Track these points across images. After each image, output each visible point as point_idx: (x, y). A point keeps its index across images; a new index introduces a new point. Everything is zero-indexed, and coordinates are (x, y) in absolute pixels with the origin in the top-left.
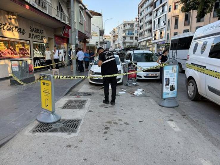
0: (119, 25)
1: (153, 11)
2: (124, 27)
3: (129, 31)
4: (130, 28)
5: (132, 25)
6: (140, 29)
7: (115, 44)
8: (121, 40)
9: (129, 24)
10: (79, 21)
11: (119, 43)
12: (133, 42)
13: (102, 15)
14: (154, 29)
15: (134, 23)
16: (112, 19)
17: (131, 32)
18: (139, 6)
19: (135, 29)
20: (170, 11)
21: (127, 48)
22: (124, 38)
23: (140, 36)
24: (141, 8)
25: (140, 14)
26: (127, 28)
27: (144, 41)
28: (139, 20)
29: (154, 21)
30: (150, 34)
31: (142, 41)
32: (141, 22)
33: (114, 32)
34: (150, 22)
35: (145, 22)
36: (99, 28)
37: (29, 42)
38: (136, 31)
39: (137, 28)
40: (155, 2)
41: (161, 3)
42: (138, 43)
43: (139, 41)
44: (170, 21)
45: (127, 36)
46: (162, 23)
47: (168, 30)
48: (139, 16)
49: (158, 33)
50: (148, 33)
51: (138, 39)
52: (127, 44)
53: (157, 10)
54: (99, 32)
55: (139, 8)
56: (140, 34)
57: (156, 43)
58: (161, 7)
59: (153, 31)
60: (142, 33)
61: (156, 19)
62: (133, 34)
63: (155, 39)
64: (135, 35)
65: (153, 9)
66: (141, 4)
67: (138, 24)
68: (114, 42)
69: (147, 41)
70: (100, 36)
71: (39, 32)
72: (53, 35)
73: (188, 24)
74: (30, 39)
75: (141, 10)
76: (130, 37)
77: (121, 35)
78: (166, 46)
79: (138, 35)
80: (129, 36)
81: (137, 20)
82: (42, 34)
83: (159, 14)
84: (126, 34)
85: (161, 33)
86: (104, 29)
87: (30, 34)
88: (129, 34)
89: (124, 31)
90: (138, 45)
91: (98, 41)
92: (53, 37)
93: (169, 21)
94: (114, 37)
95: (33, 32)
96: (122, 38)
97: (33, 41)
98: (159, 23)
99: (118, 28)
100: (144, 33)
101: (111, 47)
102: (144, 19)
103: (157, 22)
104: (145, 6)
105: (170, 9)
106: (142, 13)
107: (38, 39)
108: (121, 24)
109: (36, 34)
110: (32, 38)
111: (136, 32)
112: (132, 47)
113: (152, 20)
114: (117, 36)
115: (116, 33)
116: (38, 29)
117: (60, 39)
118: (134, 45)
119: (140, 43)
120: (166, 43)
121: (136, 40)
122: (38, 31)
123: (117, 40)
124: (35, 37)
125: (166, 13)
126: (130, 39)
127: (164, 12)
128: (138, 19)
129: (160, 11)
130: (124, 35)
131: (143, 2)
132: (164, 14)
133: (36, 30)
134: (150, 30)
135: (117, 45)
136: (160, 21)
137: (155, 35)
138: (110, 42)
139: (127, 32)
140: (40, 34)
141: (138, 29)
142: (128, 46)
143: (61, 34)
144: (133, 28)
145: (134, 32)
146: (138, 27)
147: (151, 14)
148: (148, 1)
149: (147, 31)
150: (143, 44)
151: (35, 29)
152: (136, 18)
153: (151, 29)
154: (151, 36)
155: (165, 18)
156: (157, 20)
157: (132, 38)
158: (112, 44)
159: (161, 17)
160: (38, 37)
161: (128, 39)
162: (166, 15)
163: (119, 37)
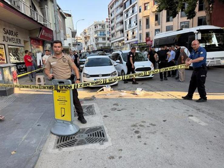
0: (90, 26)
1: (124, 11)
2: (95, 28)
3: (100, 32)
4: (101, 29)
5: (103, 26)
6: (112, 30)
7: (88, 45)
8: (93, 41)
9: (100, 25)
10: (55, 22)
11: (91, 44)
12: (105, 43)
13: (72, 16)
14: (126, 30)
15: (105, 24)
16: (84, 20)
17: (103, 33)
18: (109, 6)
19: (107, 29)
20: (140, 11)
21: (101, 49)
22: (96, 39)
23: (112, 37)
24: (111, 8)
25: (110, 15)
26: (98, 29)
27: (117, 42)
28: (110, 21)
29: (126, 22)
30: (122, 34)
31: (115, 42)
32: (112, 23)
33: (85, 33)
34: (122, 23)
35: (116, 22)
36: (71, 29)
37: (3, 46)
38: (107, 31)
39: (108, 29)
40: (125, 3)
41: (131, 3)
42: (111, 44)
43: (111, 42)
44: (142, 21)
45: (100, 37)
46: (133, 24)
47: (140, 30)
48: (109, 17)
49: (130, 33)
50: (120, 33)
51: (111, 40)
52: (101, 45)
53: (127, 11)
54: (71, 33)
55: (109, 9)
56: (112, 35)
57: (129, 43)
58: (131, 7)
59: (125, 31)
60: (114, 34)
61: (127, 19)
62: (105, 35)
63: (128, 40)
64: (107, 36)
65: (123, 10)
66: (111, 4)
67: (109, 25)
68: (86, 43)
69: (120, 41)
70: (72, 37)
71: (14, 34)
72: (28, 37)
73: (159, 24)
74: (4, 43)
75: (111, 11)
76: (103, 38)
77: (93, 36)
78: (139, 46)
79: (110, 36)
80: (101, 37)
81: (108, 21)
82: (17, 36)
83: (129, 15)
84: (98, 35)
85: (133, 33)
86: (76, 30)
87: (4, 37)
88: (101, 35)
89: (96, 32)
90: (111, 46)
91: (71, 42)
92: (29, 40)
93: (140, 22)
94: (85, 38)
95: (8, 34)
96: (95, 39)
97: (8, 45)
98: (130, 23)
99: (89, 29)
100: (116, 34)
101: (83, 48)
102: (115, 20)
103: (128, 23)
104: (115, 6)
105: (140, 10)
106: (113, 14)
107: (13, 42)
108: (92, 25)
109: (11, 36)
110: (7, 41)
111: (108, 33)
112: (105, 48)
113: (123, 21)
114: (89, 37)
115: (87, 34)
116: (12, 31)
117: (35, 42)
118: (107, 46)
119: (112, 43)
120: (139, 42)
121: (109, 41)
122: (12, 34)
123: (89, 41)
124: (10, 40)
125: (136, 14)
126: (103, 40)
127: (134, 12)
128: (109, 19)
129: (131, 11)
130: (96, 36)
131: (112, 2)
132: (135, 14)
133: (11, 33)
134: (122, 31)
135: (90, 46)
136: (131, 21)
137: (127, 35)
138: (82, 43)
139: (99, 33)
140: (15, 37)
141: (110, 30)
142: (101, 47)
143: (38, 36)
144: (105, 29)
145: (106, 33)
146: (110, 27)
147: (121, 14)
148: (117, 2)
149: (119, 32)
150: (116, 45)
151: (9, 31)
152: (107, 19)
153: (123, 29)
154: (124, 36)
155: (136, 18)
156: (129, 20)
157: (104, 39)
158: (84, 45)
159: (131, 18)
160: (13, 40)
161: (100, 40)
162: (136, 15)
163: (91, 38)
